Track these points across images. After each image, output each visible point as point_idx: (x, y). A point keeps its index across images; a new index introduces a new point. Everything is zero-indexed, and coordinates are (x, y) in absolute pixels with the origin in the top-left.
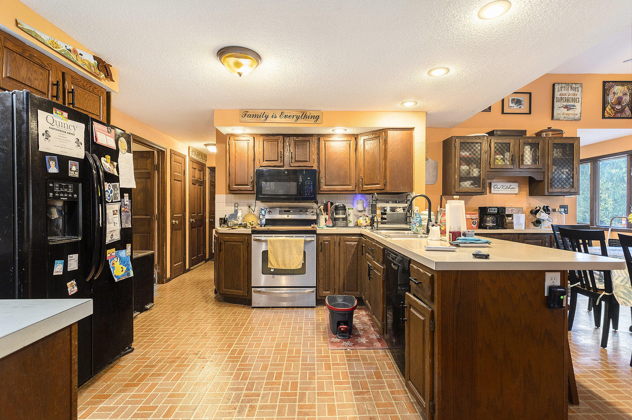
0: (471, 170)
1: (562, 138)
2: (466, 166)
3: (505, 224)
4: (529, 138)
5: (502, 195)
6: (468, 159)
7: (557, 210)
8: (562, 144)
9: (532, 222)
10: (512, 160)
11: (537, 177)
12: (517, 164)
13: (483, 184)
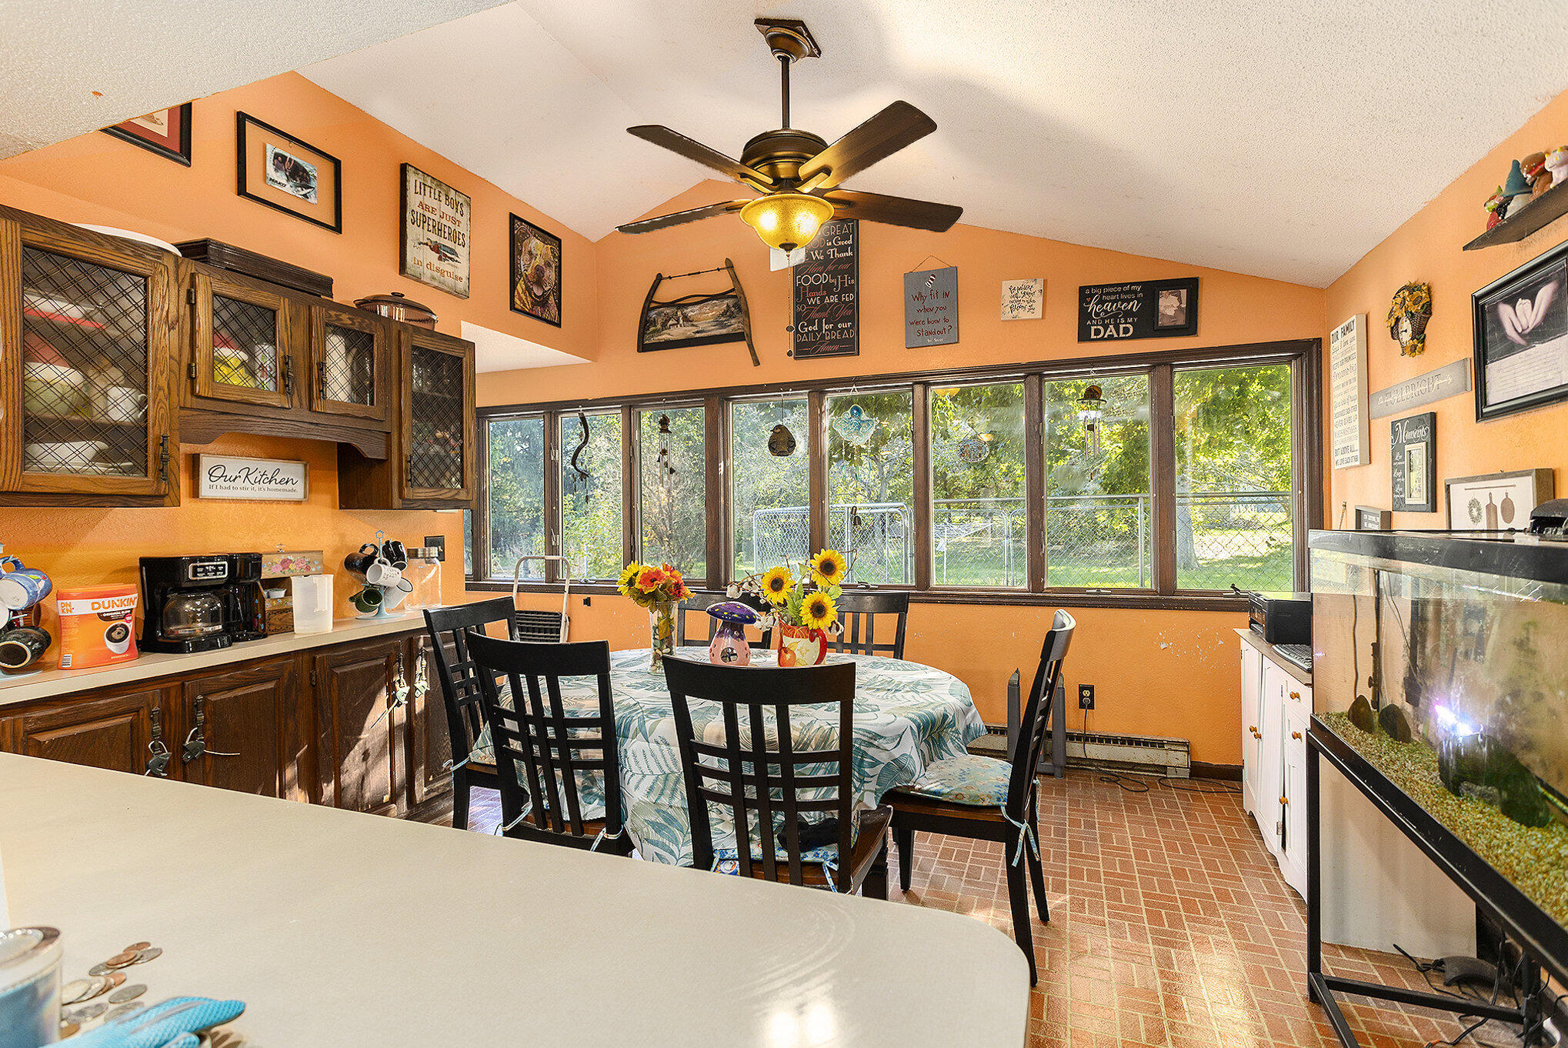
0: (94, 393)
1: (432, 334)
2: (63, 369)
3: (260, 616)
4: (342, 308)
5: (247, 505)
6: (75, 336)
7: (420, 553)
8: (433, 355)
9: (352, 599)
10: (285, 377)
11: (371, 449)
12: (304, 392)
13: (163, 460)
